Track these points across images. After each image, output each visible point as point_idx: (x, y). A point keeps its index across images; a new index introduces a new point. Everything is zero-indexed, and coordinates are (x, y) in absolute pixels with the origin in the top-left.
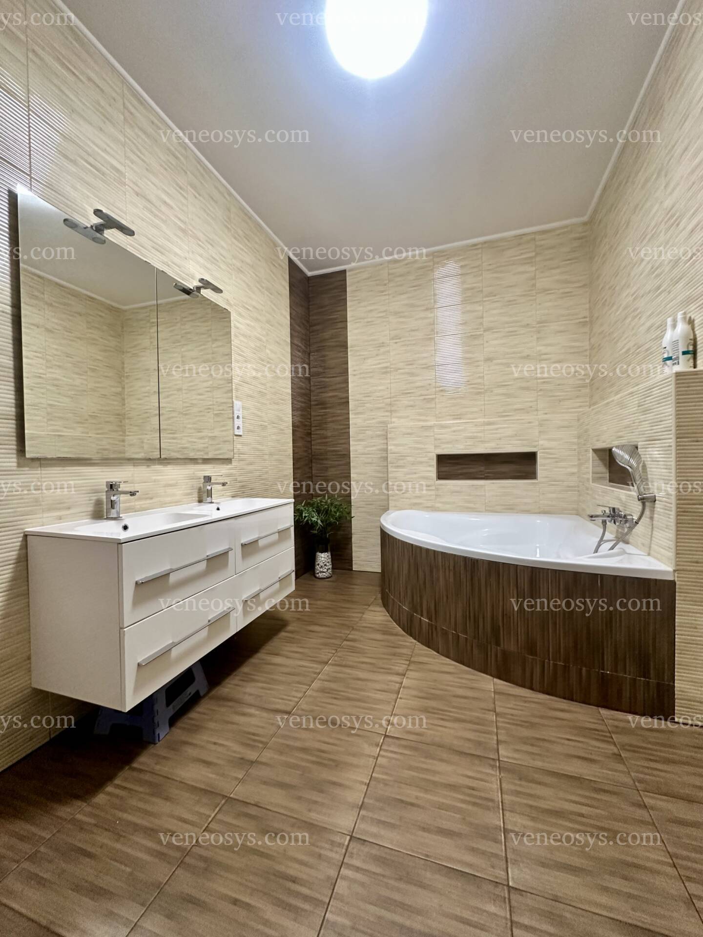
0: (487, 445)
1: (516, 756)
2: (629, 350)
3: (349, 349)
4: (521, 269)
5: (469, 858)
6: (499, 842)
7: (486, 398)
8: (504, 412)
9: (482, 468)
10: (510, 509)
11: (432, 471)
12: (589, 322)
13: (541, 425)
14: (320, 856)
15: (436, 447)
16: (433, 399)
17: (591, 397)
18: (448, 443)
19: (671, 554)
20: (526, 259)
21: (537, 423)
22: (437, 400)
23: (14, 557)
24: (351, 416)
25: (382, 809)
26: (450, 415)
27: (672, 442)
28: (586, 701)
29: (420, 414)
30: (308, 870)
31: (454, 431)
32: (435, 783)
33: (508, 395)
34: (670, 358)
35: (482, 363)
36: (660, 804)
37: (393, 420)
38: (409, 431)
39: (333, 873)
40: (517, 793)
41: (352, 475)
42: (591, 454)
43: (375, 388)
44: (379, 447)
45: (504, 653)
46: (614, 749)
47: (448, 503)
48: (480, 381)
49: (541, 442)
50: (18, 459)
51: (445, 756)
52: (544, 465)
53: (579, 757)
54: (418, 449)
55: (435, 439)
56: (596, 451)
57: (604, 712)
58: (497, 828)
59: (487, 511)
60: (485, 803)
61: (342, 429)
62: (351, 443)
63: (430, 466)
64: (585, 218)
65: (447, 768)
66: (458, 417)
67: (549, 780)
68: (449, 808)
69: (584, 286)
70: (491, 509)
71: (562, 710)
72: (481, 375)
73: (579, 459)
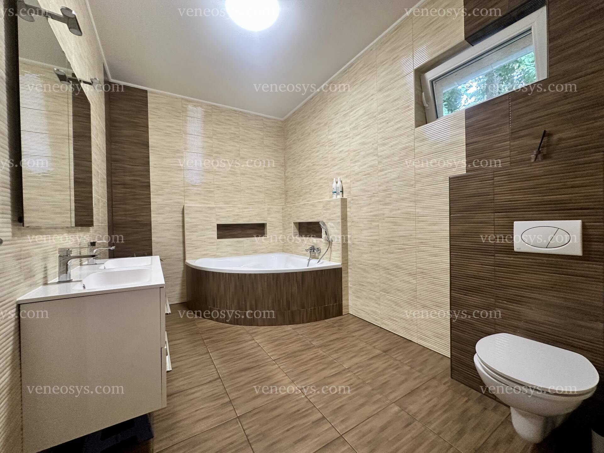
0: (244, 219)
1: (318, 342)
2: (310, 184)
3: (150, 148)
4: (258, 132)
5: (333, 371)
6: (336, 362)
7: (242, 194)
8: (251, 202)
9: (240, 232)
10: (256, 252)
11: (215, 234)
12: (284, 166)
13: (268, 210)
14: (297, 400)
15: (217, 219)
16: (212, 191)
17: (286, 199)
18: (224, 217)
19: (340, 259)
20: (259, 128)
21: (266, 209)
22: (215, 192)
23: (13, 328)
24: (152, 196)
25: (300, 377)
26: (223, 202)
27: (340, 221)
28: (321, 319)
29: (204, 199)
30: (299, 405)
31: (227, 211)
32: (306, 362)
33: (252, 194)
34: (336, 192)
35: (239, 175)
36: (356, 334)
37: (186, 201)
38: (200, 209)
39: (306, 400)
40: (328, 350)
41: (153, 239)
42: (293, 225)
43: (173, 179)
44: (175, 219)
45: (292, 312)
46: (337, 328)
47: (224, 252)
48: (238, 184)
49: (269, 219)
50: (12, 229)
51: (300, 353)
52: (269, 229)
53: (333, 334)
54: (206, 221)
55: (216, 215)
56: (295, 223)
57: (326, 320)
58: (332, 360)
59: (245, 254)
60: (323, 357)
61: (144, 205)
62: (152, 215)
63: (213, 231)
64: (282, 119)
65: (304, 356)
66: (227, 203)
67: (331, 343)
68: (317, 364)
69: (282, 149)
70: (246, 253)
71: (317, 325)
72: (239, 181)
73: (283, 227)
